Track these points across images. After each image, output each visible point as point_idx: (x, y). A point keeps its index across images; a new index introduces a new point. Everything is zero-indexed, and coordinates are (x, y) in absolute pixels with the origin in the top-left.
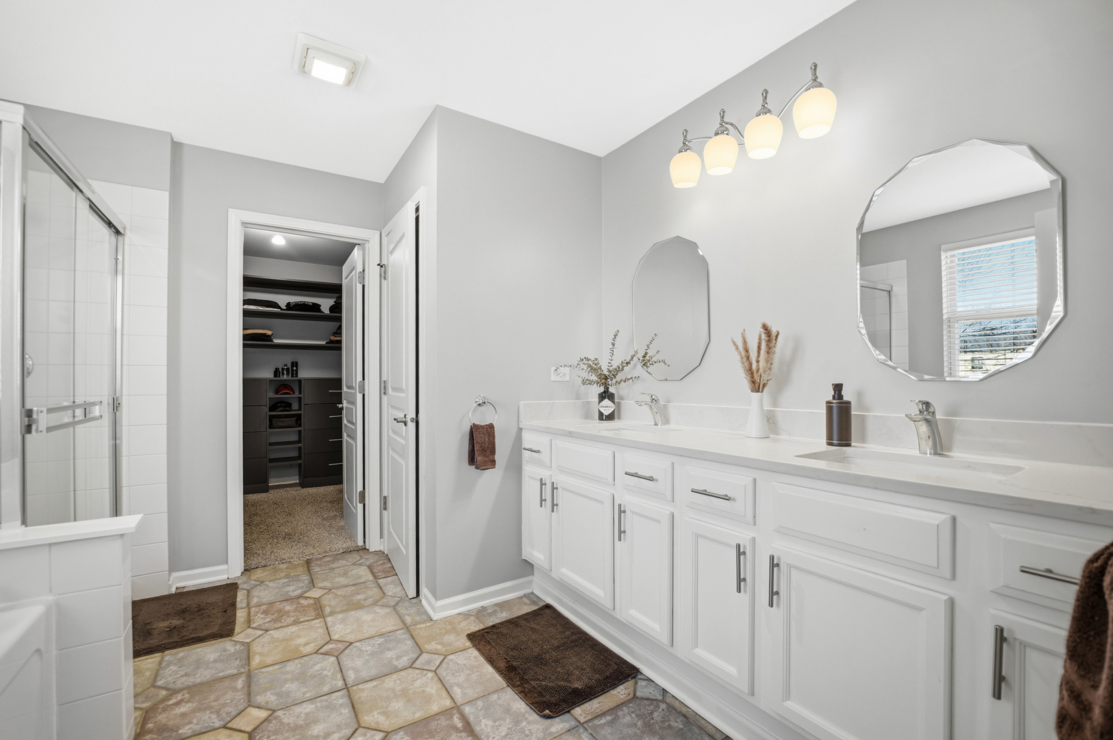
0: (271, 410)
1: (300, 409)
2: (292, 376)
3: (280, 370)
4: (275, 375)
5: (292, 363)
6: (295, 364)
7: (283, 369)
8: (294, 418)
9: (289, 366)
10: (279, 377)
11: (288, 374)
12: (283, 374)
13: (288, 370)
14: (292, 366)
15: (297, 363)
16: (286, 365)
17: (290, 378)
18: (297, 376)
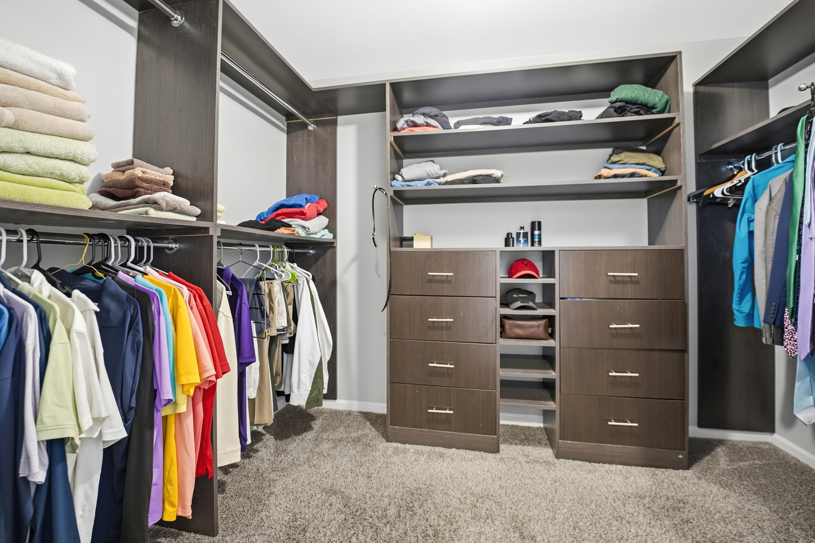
0: (505, 304)
1: (551, 305)
2: (532, 245)
3: (514, 236)
4: (507, 244)
5: (533, 224)
6: (536, 226)
7: (518, 234)
8: (544, 321)
9: (528, 229)
10: (513, 246)
11: (526, 241)
12: (518, 241)
13: (525, 235)
14: (533, 229)
15: (539, 223)
16: (522, 228)
17: (529, 248)
18: (540, 243)
